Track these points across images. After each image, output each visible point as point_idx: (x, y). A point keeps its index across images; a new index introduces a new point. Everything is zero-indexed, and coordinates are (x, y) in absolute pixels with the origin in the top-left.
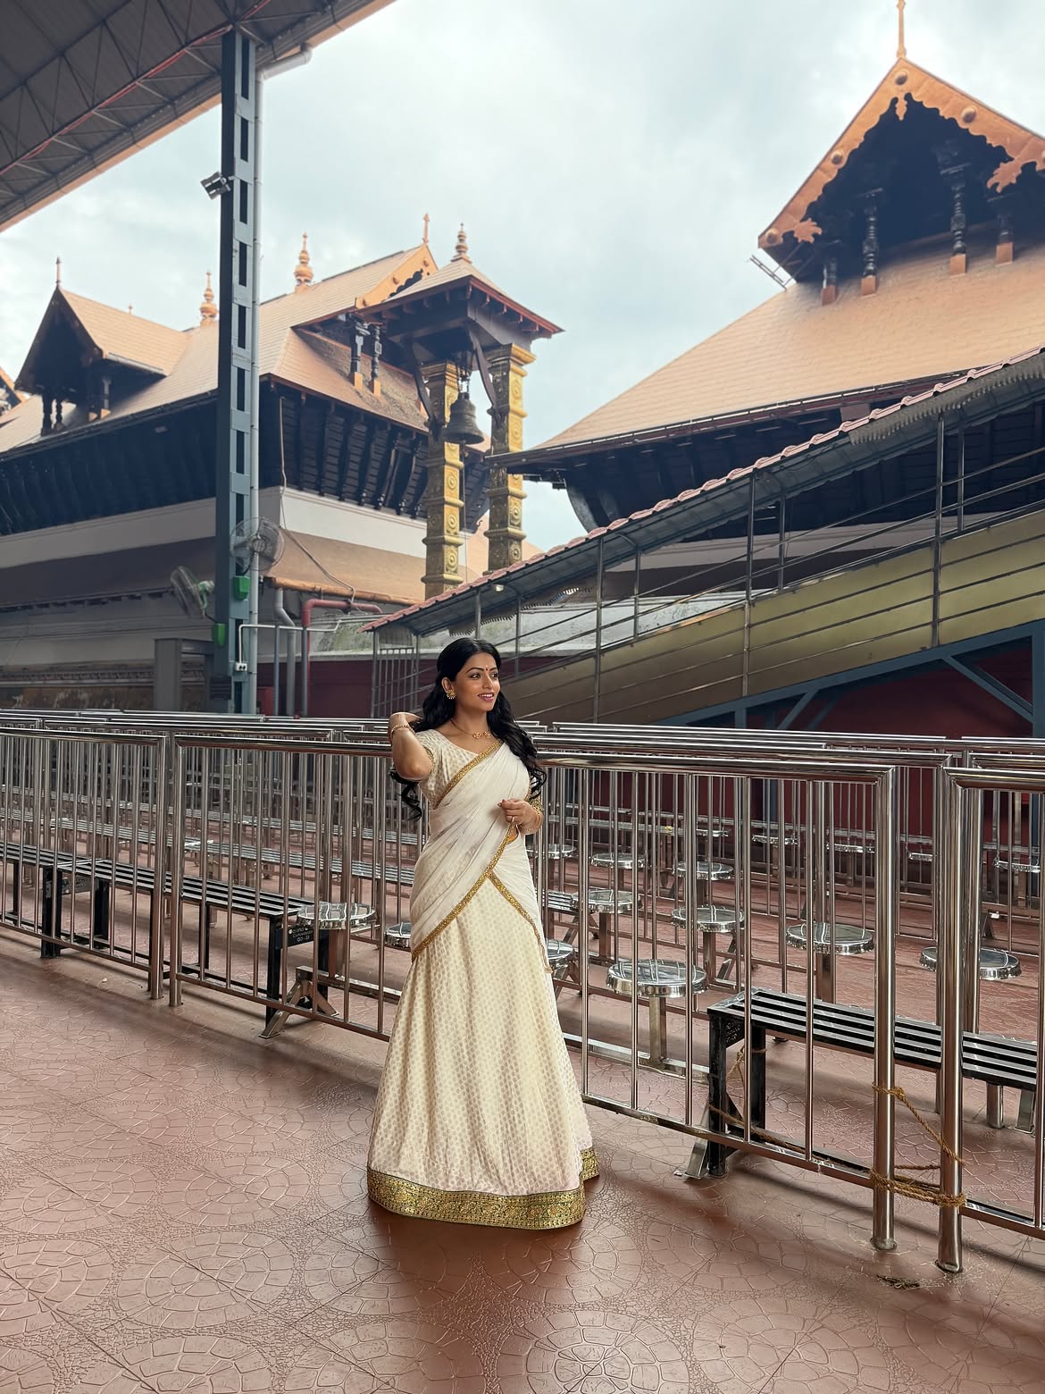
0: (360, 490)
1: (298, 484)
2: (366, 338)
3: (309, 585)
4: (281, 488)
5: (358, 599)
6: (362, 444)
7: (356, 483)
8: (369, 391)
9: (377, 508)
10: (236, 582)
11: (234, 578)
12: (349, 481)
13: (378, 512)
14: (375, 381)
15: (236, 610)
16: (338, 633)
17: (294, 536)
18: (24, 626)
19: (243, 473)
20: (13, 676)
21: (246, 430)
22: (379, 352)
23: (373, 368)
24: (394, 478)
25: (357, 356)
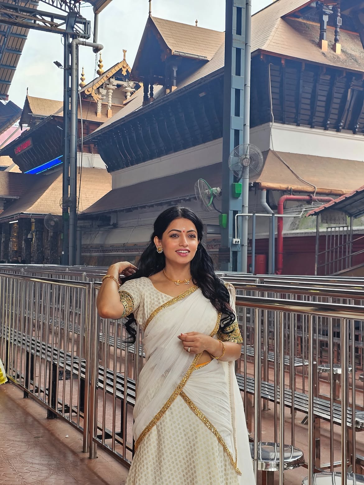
0: (326, 119)
1: (282, 120)
2: (330, 16)
3: (284, 186)
4: (271, 123)
5: (318, 194)
6: (327, 88)
7: (323, 115)
8: (332, 52)
9: (338, 131)
10: (233, 187)
11: (232, 184)
12: (317, 114)
13: (339, 134)
14: (337, 44)
15: (233, 205)
16: (302, 217)
17: (279, 155)
18: (137, 220)
19: (239, 116)
20: (130, 249)
21: (241, 87)
22: (339, 24)
23: (336, 35)
24: (350, 109)
25: (323, 29)
